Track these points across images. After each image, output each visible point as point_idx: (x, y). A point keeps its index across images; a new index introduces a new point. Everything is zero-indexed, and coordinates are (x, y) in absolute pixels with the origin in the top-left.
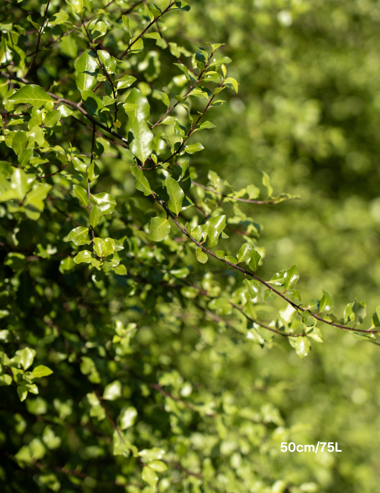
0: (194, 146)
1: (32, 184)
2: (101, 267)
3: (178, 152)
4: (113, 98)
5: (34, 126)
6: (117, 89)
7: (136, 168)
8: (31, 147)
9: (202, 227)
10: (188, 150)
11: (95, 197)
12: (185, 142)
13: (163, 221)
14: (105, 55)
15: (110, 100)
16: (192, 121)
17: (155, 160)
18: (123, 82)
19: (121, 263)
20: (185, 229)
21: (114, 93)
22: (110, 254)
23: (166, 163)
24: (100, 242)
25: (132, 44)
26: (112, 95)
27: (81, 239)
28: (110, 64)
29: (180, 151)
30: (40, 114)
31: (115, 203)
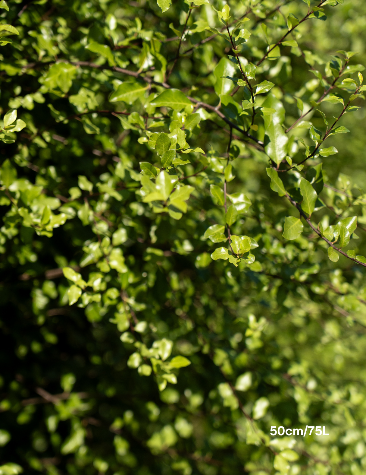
0: (328, 150)
1: (175, 184)
2: (238, 263)
3: (313, 155)
4: (252, 102)
5: (175, 128)
6: (256, 94)
7: (271, 169)
8: (173, 148)
9: (333, 228)
10: (322, 153)
11: (231, 197)
12: (320, 145)
13: (296, 221)
14: (243, 61)
15: (248, 104)
16: (327, 126)
17: (289, 162)
18: (262, 87)
19: (256, 260)
20: (318, 228)
21: (253, 97)
22: (247, 252)
23: (301, 165)
24: (237, 240)
25: (270, 51)
26: (251, 100)
27: (218, 237)
28: (250, 70)
29: (314, 154)
30: (180, 117)
31: (250, 203)
